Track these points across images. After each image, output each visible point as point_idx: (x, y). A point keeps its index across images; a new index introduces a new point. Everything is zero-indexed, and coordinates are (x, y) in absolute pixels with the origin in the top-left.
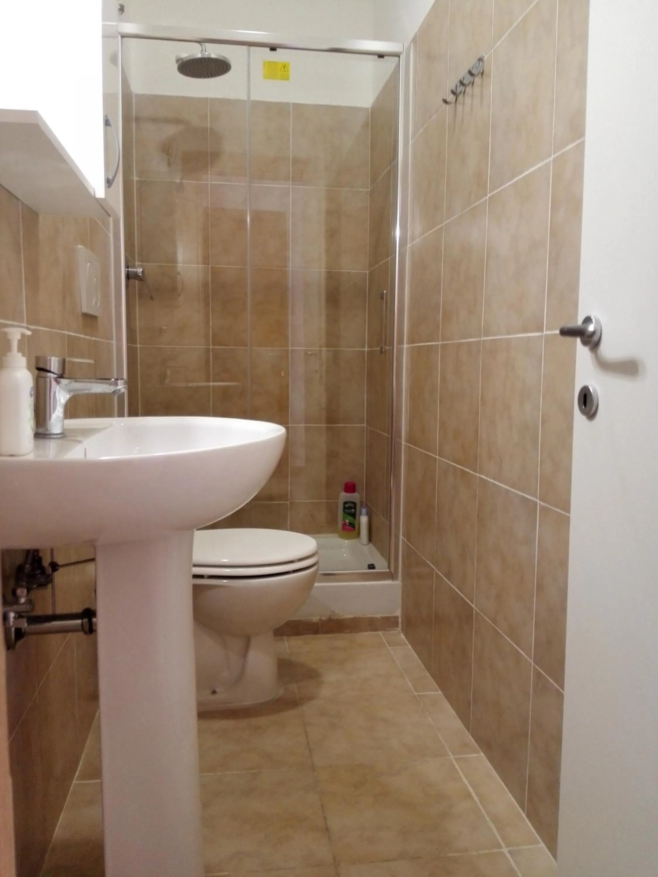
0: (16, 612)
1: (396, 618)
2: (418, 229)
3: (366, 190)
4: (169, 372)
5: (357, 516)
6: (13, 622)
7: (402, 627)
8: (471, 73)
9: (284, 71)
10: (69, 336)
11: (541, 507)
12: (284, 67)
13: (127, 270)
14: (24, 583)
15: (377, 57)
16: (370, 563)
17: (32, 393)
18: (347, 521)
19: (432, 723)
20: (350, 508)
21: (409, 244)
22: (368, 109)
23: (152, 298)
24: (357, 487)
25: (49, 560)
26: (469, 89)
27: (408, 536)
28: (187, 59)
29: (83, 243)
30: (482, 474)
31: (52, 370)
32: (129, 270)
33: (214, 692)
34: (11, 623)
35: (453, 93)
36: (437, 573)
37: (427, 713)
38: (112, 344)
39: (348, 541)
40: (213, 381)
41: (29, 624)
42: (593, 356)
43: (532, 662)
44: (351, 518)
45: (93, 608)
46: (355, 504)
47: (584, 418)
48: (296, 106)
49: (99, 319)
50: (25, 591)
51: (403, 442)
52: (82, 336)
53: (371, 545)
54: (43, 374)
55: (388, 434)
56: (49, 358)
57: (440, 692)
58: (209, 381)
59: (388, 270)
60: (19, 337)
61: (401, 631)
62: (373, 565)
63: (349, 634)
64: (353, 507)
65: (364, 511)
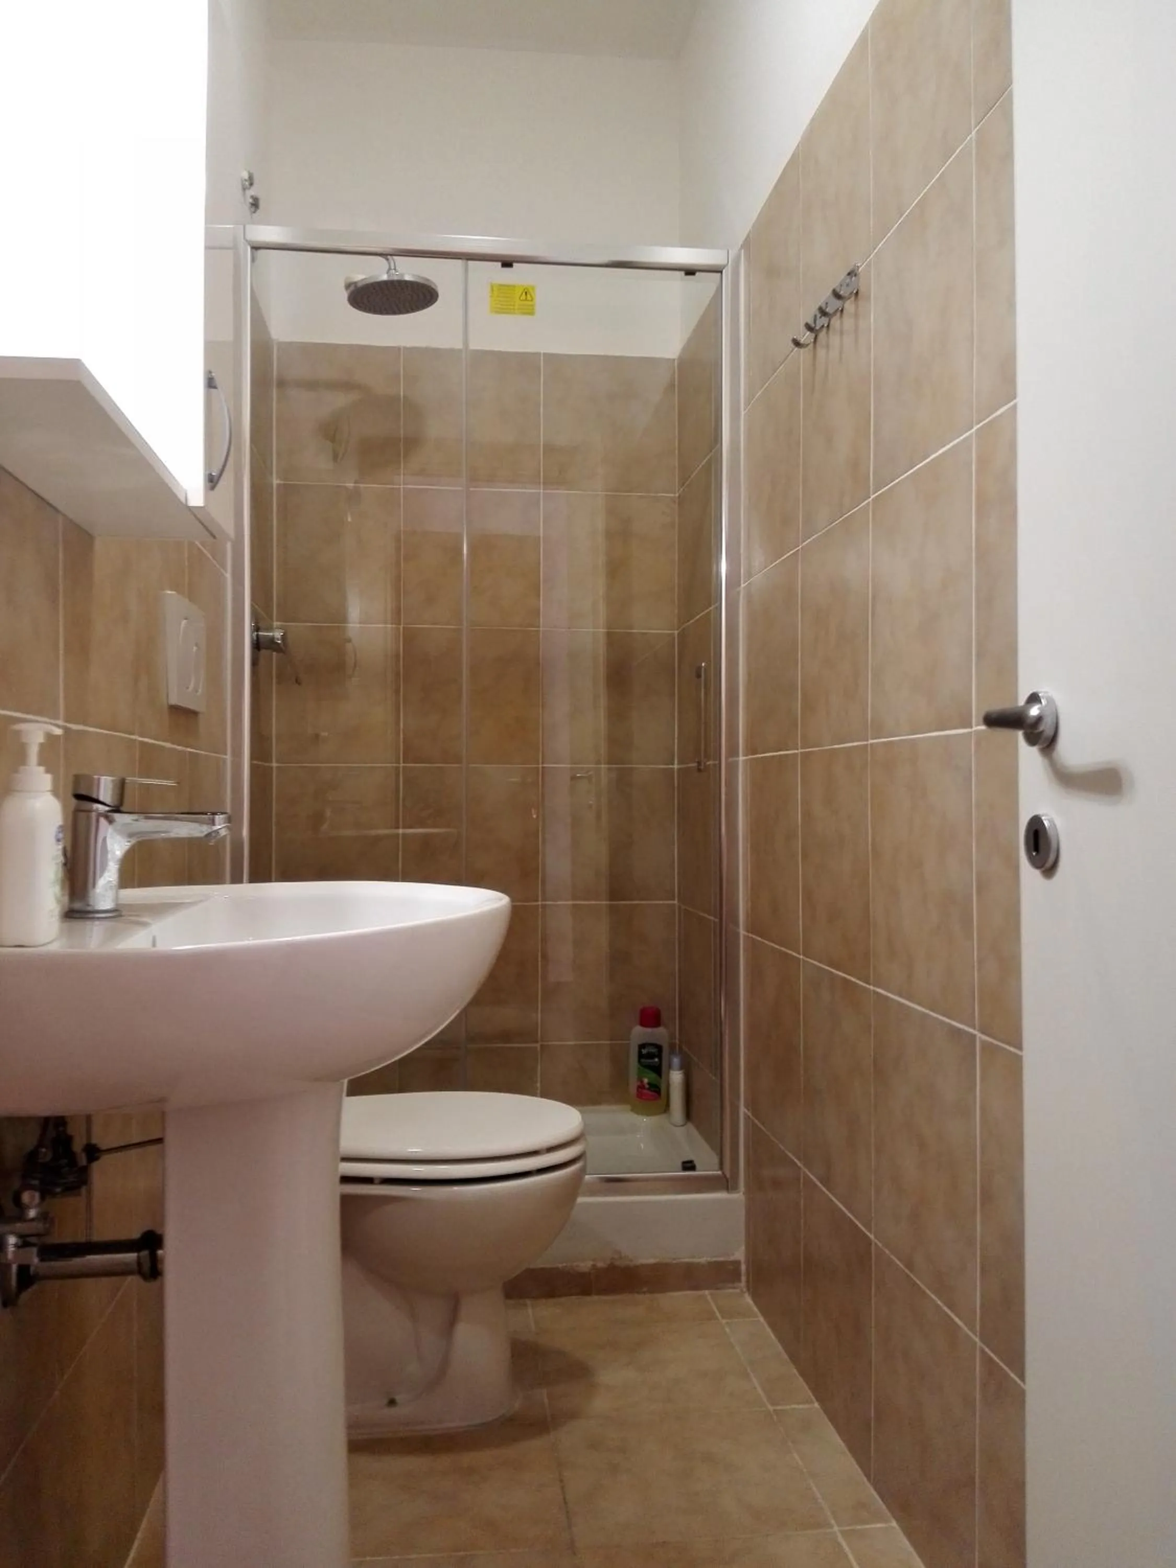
0: (21, 1236)
1: (738, 1263)
2: (758, 559)
3: (672, 495)
4: (328, 813)
5: (664, 1068)
6: (14, 1252)
7: (748, 1281)
8: (837, 295)
9: (526, 300)
10: (143, 744)
11: (983, 1043)
12: (526, 293)
13: (256, 633)
14: (36, 1182)
15: (683, 273)
16: (686, 1159)
17: (61, 835)
18: (646, 1081)
19: (800, 1463)
20: (650, 1056)
21: (744, 583)
22: (674, 360)
23: (298, 682)
24: (664, 1016)
25: (85, 1142)
26: (835, 322)
27: (753, 1104)
28: (364, 283)
29: (176, 587)
30: (879, 987)
31: (101, 799)
32: (260, 633)
33: (392, 1402)
34: (10, 1256)
35: (809, 328)
36: (807, 1175)
37: (790, 1444)
38: (224, 761)
39: (649, 1118)
40: (404, 827)
41: (42, 1260)
42: (1046, 761)
43: (977, 1340)
44: (653, 1075)
45: (159, 1232)
46: (659, 1048)
47: (1037, 873)
48: (551, 358)
49: (201, 716)
50: (37, 1195)
51: (742, 932)
52: (168, 745)
53: (690, 1126)
54: (86, 805)
55: (715, 917)
56: (96, 777)
57: (816, 1405)
58: (398, 828)
59: (710, 626)
60: (40, 738)
61: (745, 1290)
62: (691, 1162)
63: (648, 1295)
64: (656, 1054)
65: (676, 1061)
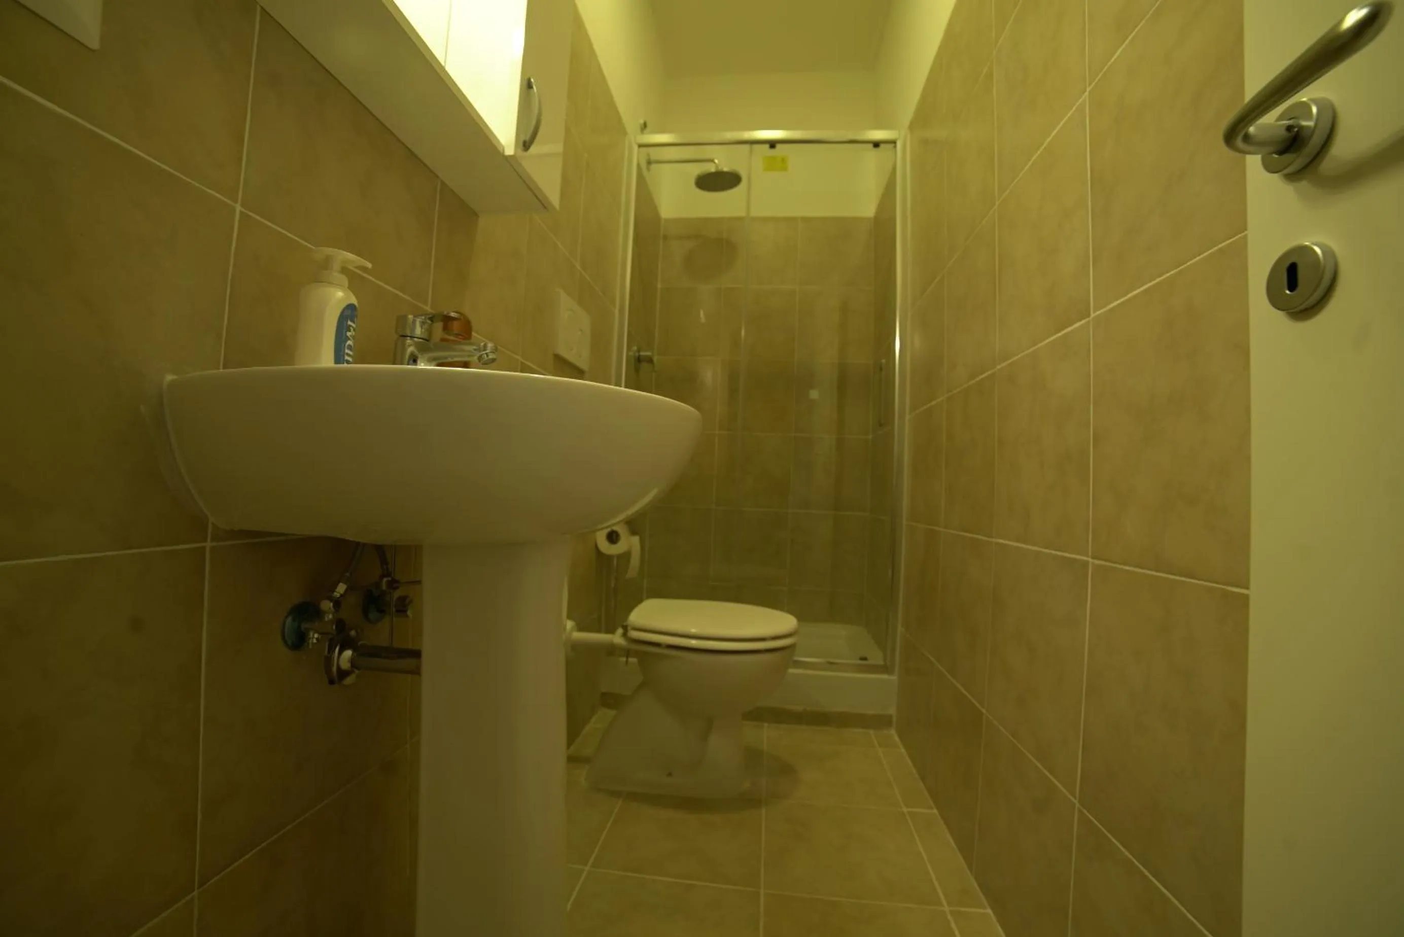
1: (891, 716)
3: (870, 287)
7: (897, 726)
9: (783, 164)
12: (783, 161)
15: (873, 146)
16: (862, 654)
22: (872, 218)
27: (907, 625)
29: (568, 293)
32: (641, 353)
33: (670, 774)
36: (939, 667)
37: (917, 837)
43: (1076, 802)
48: (804, 220)
51: (904, 522)
56: (410, 317)
57: (935, 811)
60: (342, 258)
61: (895, 731)
62: (865, 655)
63: (836, 730)
